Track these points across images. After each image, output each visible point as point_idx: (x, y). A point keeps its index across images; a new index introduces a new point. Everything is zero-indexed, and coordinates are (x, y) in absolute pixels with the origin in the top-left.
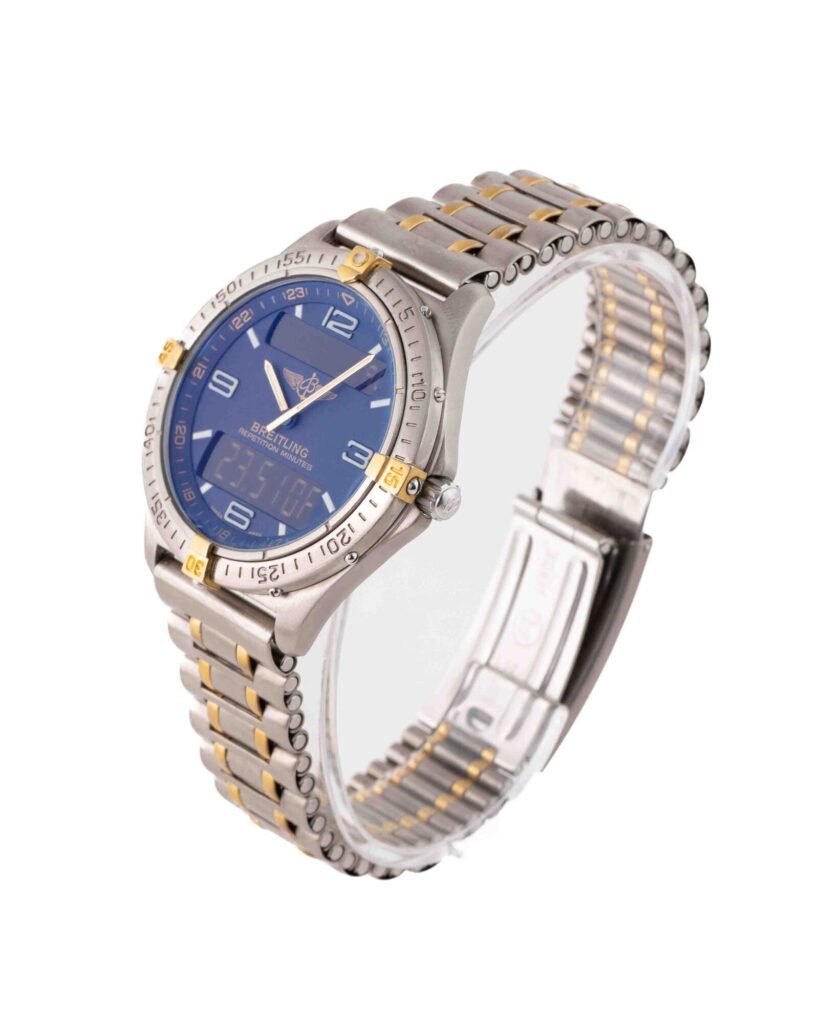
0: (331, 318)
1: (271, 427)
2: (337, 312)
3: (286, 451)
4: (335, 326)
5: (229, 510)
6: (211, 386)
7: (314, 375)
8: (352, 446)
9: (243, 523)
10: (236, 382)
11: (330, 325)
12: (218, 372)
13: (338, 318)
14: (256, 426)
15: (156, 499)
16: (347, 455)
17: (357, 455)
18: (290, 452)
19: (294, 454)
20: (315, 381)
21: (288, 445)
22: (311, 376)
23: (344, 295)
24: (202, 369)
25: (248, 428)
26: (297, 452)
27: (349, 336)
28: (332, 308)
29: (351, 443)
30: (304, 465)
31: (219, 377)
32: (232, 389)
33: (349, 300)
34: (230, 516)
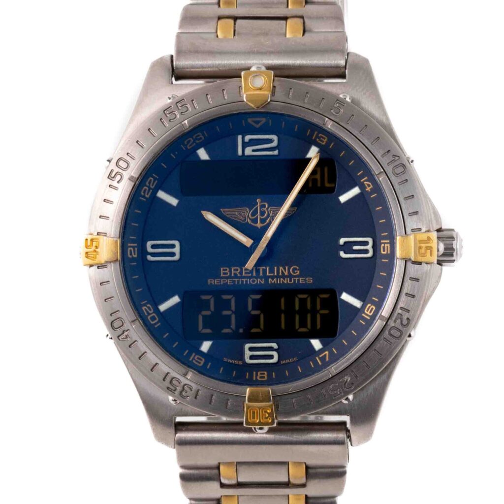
0: (245, 145)
1: (251, 264)
2: (248, 138)
3: (273, 277)
4: (254, 151)
5: (248, 353)
6: (150, 258)
7: (258, 201)
8: (345, 243)
9: (271, 357)
10: (177, 243)
11: (249, 151)
12: (149, 244)
13: (252, 142)
14: (224, 271)
15: (168, 379)
16: (345, 253)
17: (355, 248)
18: (278, 277)
19: (284, 277)
20: (264, 206)
21: (272, 271)
22: (257, 204)
23: (250, 120)
24: (134, 247)
25: (217, 276)
26: (286, 273)
27: (276, 152)
28: (240, 137)
29: (342, 241)
30: (301, 280)
31: (153, 247)
32: (177, 250)
33: (257, 122)
34: (252, 357)
